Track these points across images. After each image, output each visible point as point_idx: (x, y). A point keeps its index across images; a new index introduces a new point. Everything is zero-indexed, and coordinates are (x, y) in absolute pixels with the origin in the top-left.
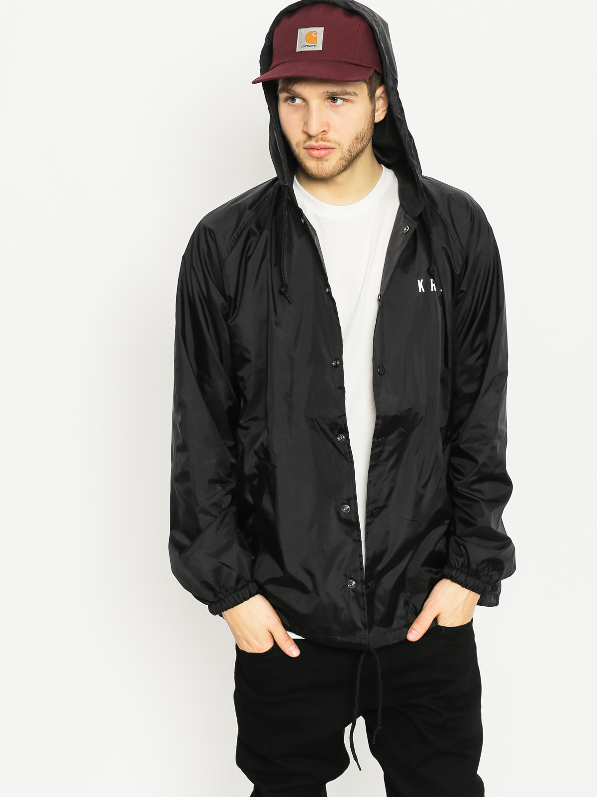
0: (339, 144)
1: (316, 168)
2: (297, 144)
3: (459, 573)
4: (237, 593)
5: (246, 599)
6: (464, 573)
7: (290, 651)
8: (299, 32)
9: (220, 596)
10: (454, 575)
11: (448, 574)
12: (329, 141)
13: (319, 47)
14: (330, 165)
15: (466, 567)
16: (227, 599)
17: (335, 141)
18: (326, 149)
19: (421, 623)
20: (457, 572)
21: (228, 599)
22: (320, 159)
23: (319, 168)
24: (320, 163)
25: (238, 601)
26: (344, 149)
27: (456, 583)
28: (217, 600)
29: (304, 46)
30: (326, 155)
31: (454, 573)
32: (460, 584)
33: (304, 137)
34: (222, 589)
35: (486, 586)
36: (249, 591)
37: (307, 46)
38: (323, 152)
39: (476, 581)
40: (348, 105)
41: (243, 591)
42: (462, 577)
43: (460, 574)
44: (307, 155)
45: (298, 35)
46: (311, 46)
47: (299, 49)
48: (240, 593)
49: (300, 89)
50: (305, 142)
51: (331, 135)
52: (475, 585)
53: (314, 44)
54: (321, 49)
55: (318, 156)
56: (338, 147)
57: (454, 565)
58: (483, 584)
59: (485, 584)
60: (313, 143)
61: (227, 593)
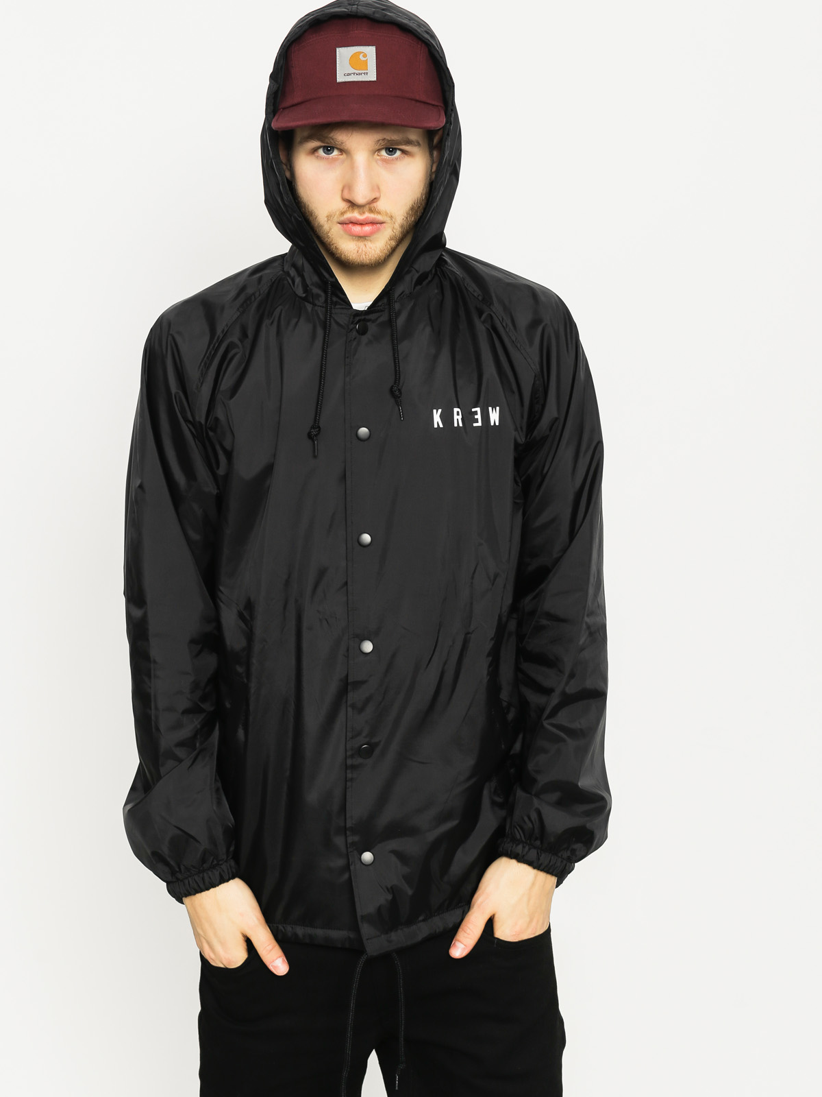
0: (391, 217)
1: (356, 252)
2: (329, 217)
3: (527, 848)
4: (201, 875)
5: (214, 885)
6: (535, 848)
7: (275, 967)
8: (337, 53)
9: (179, 876)
10: (520, 853)
11: (511, 851)
12: (379, 213)
13: (372, 76)
14: (376, 247)
15: (536, 839)
16: (187, 882)
17: (386, 212)
18: (373, 223)
19: (468, 931)
20: (524, 847)
21: (189, 882)
22: (362, 238)
23: (360, 251)
24: (361, 244)
25: (202, 886)
26: (397, 224)
27: (524, 863)
28: (174, 880)
29: (349, 75)
30: (372, 233)
31: (519, 849)
32: (530, 863)
33: (343, 206)
34: (182, 867)
35: (566, 865)
36: (220, 873)
37: (354, 73)
38: (367, 229)
39: (552, 858)
40: (407, 159)
41: (210, 873)
42: (533, 854)
43: (529, 849)
44: (342, 232)
45: (337, 57)
46: (360, 74)
47: (340, 78)
48: (205, 874)
49: (341, 137)
50: (343, 213)
51: (380, 205)
52: (551, 864)
53: (363, 72)
54: (375, 79)
55: (362, 235)
56: (389, 221)
57: (518, 837)
58: (562, 861)
59: (565, 862)
60: (356, 215)
61: (188, 873)
